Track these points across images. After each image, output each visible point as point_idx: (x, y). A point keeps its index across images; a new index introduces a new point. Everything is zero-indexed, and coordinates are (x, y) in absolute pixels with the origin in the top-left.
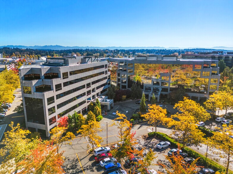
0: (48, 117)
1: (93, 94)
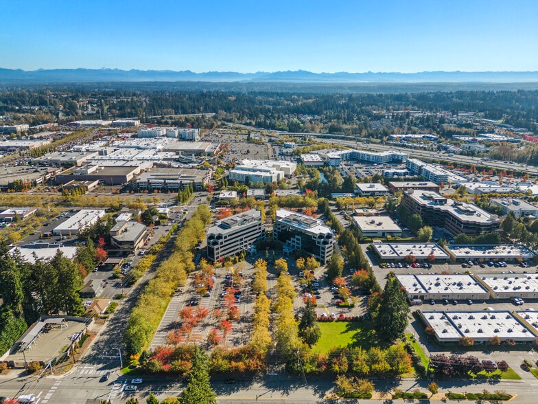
0: (216, 256)
1: (245, 244)
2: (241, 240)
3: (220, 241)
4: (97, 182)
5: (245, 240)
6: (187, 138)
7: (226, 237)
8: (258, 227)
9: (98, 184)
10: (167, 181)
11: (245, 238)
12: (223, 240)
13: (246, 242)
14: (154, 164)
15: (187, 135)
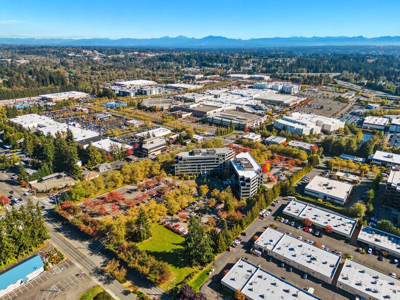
0: (176, 171)
1: (202, 169)
2: (199, 166)
3: (180, 162)
4: (191, 113)
5: (203, 167)
6: (286, 91)
7: (185, 160)
8: (215, 160)
9: (191, 115)
10: (224, 120)
11: (202, 165)
12: (182, 162)
13: (204, 168)
14: (237, 108)
15: (286, 89)
